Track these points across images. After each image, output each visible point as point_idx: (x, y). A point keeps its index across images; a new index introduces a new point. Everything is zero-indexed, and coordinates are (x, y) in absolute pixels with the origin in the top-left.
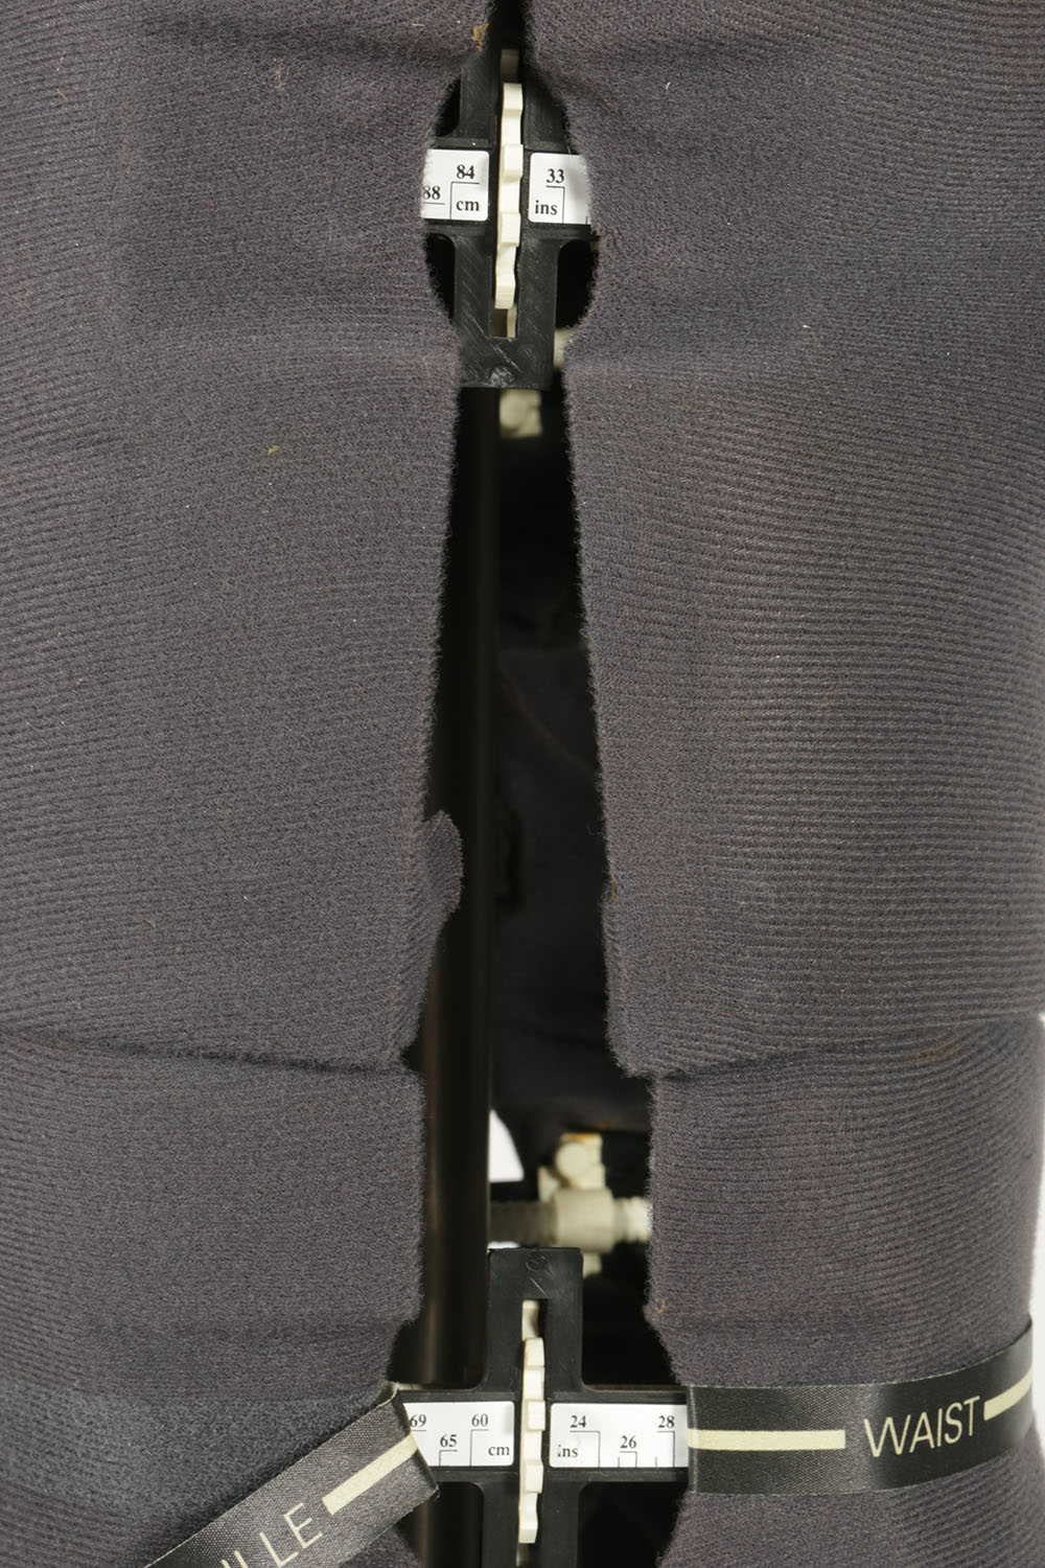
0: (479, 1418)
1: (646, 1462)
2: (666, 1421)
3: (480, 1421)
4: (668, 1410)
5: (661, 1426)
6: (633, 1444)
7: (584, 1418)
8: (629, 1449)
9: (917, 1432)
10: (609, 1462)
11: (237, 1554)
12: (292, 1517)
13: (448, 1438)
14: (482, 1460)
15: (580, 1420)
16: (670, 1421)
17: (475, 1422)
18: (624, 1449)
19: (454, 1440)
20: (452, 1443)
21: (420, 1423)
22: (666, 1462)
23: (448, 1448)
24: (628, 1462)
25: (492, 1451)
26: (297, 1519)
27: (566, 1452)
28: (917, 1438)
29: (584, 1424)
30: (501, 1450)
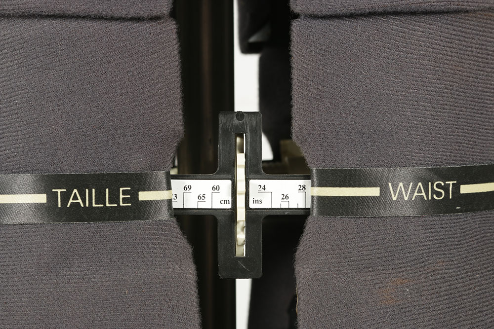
0: (215, 187)
1: (293, 205)
2: (302, 188)
3: (215, 188)
4: (302, 182)
5: (299, 190)
6: (287, 198)
7: (264, 186)
8: (285, 200)
9: (416, 191)
10: (276, 205)
11: (94, 190)
12: (123, 191)
13: (201, 196)
14: (217, 205)
15: (262, 187)
16: (304, 187)
17: (214, 189)
18: (283, 200)
19: (204, 197)
20: (203, 198)
21: (188, 189)
22: (302, 206)
23: (201, 200)
24: (285, 205)
25: (222, 202)
26: (124, 193)
27: (257, 201)
28: (416, 194)
29: (264, 189)
30: (226, 202)
